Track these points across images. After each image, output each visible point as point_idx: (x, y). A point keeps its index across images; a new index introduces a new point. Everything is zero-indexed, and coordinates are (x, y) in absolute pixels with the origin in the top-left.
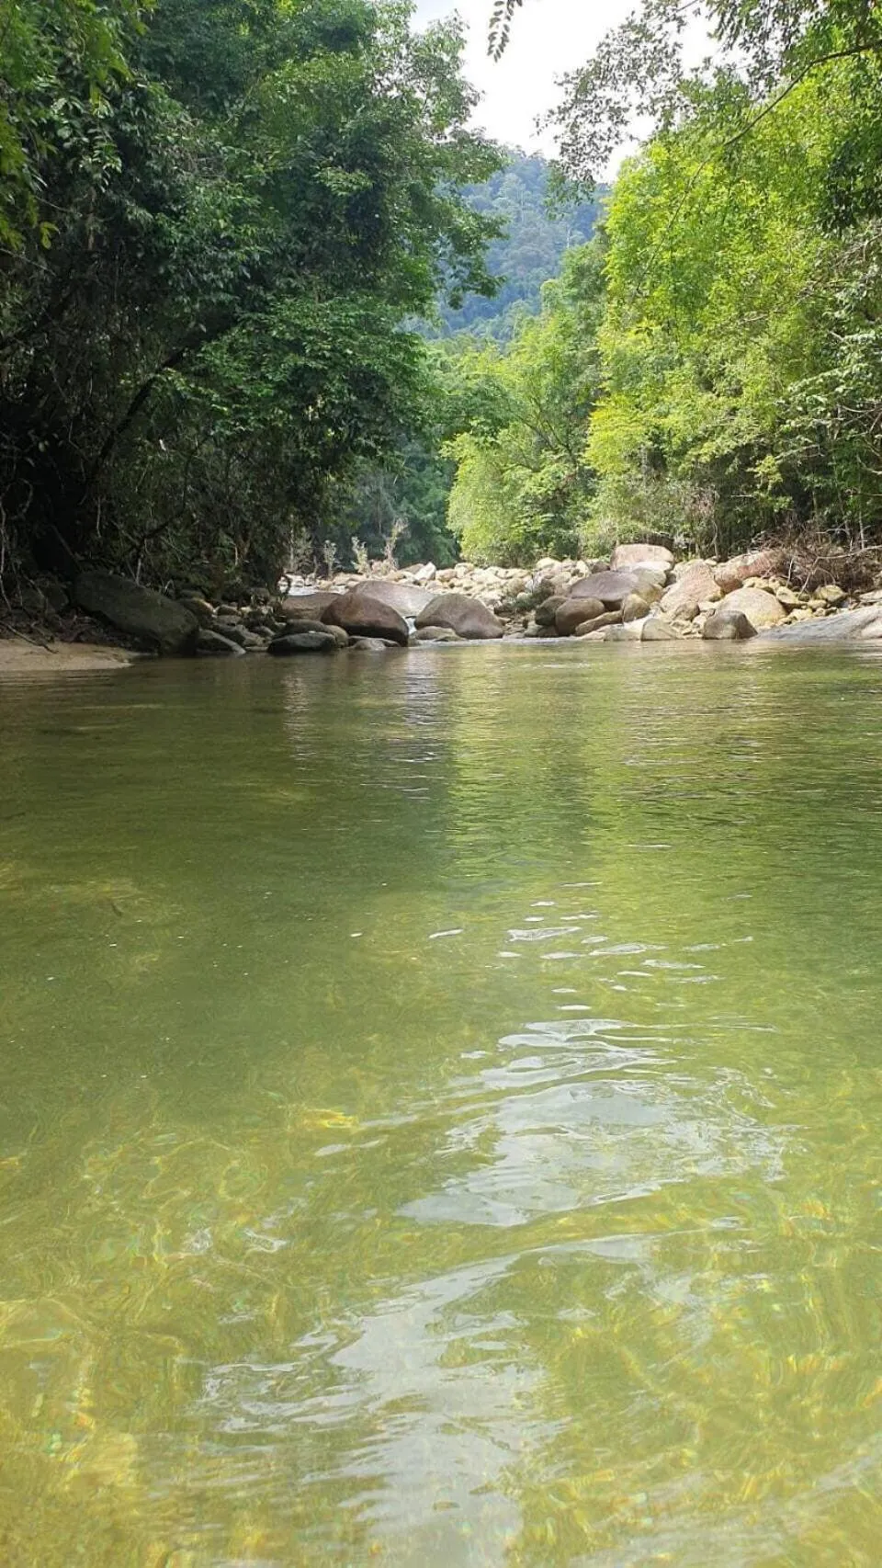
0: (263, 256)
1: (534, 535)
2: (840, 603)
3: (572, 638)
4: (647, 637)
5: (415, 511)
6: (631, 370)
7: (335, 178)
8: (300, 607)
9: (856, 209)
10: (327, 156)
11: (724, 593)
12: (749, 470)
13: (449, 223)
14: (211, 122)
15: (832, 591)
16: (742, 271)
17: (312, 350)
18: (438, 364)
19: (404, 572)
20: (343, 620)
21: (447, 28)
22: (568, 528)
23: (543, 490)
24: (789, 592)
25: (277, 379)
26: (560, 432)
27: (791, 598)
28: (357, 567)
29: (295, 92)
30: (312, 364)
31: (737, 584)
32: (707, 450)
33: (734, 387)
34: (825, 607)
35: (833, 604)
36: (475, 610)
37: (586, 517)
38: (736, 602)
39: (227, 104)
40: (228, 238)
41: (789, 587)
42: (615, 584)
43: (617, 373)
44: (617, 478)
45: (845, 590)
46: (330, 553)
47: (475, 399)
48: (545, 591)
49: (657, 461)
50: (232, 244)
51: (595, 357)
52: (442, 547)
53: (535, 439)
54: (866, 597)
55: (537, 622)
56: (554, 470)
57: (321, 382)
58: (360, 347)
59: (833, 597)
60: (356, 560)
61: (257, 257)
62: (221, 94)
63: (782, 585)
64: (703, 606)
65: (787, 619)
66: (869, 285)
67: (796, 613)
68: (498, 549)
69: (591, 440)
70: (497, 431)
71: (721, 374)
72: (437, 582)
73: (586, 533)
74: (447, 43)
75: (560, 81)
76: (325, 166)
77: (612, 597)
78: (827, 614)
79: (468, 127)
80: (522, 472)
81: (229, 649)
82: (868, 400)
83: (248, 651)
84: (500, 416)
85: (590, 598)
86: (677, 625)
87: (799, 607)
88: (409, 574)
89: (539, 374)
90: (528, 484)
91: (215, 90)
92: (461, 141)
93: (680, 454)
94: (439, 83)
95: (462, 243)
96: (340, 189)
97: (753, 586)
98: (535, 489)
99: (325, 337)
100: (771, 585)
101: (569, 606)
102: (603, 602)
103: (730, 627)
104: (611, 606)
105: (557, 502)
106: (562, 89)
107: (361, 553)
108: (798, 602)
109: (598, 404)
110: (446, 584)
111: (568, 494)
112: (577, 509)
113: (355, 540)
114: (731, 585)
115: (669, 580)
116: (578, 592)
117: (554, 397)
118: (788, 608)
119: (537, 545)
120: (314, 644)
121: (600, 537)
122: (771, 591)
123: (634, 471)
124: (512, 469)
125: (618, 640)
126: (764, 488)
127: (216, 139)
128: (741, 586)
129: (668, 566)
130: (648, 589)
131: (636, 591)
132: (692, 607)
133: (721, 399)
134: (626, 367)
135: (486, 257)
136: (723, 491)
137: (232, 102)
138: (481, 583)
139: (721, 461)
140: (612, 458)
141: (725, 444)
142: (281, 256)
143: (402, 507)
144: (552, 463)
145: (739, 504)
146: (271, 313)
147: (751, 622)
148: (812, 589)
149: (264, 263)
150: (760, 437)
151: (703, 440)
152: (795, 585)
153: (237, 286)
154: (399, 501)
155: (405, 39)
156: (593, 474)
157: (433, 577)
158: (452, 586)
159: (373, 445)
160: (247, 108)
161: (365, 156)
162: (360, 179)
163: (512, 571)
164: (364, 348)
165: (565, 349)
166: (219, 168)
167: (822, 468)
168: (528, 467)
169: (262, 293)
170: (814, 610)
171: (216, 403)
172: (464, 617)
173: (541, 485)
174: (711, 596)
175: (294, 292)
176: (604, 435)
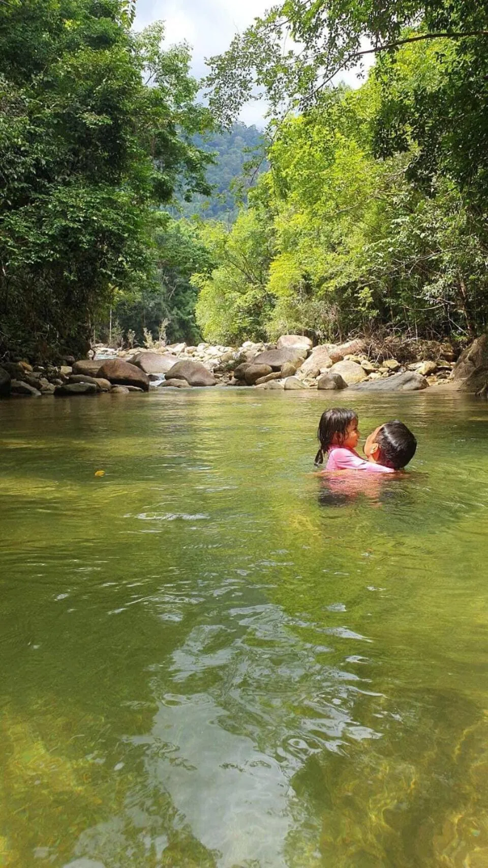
0: (48, 162)
1: (245, 328)
2: (396, 369)
3: (254, 387)
4: (287, 387)
5: (181, 315)
6: (292, 240)
7: (90, 119)
8: (92, 367)
9: (393, 147)
10: (87, 106)
11: (334, 363)
12: (356, 295)
13: (185, 154)
14: (21, 85)
15: (393, 363)
16: (337, 183)
17: (72, 217)
18: (195, 235)
19: (168, 348)
20: (109, 375)
21: (180, 49)
22: (260, 325)
23: (247, 304)
24: (369, 363)
25: (50, 233)
26: (257, 274)
27: (370, 366)
28: (146, 344)
29: (70, 69)
30: (71, 225)
31: (340, 358)
32: (332, 285)
33: (347, 249)
34: (388, 372)
35: (393, 370)
36: (199, 370)
37: (270, 319)
38: (339, 369)
39: (33, 76)
40: (25, 151)
41: (369, 361)
42: (278, 357)
43: (284, 241)
44: (286, 298)
45: (399, 362)
46: (131, 337)
47: (198, 252)
48: (242, 359)
49: (308, 289)
50: (25, 154)
51: (274, 232)
52: (196, 334)
53: (244, 277)
54: (412, 366)
55: (235, 377)
56: (253, 294)
57: (78, 235)
58: (103, 216)
59: (393, 366)
60: (146, 341)
61: (44, 162)
62: (31, 71)
63: (365, 359)
64: (322, 371)
65: (366, 378)
66: (410, 194)
67: (372, 375)
68: (225, 336)
69: (270, 278)
70: (211, 270)
71: (339, 243)
72: (186, 354)
73: (269, 328)
74: (180, 56)
75: (208, 63)
76: (85, 111)
77: (276, 364)
78: (390, 375)
79: (193, 103)
80: (235, 294)
81: (30, 393)
82: (412, 257)
83: (43, 394)
84: (212, 262)
85: (264, 365)
86: (307, 381)
87: (374, 371)
88: (171, 349)
89: (245, 241)
90: (239, 301)
91: (26, 68)
92: (190, 109)
93: (319, 286)
94: (177, 78)
95: (192, 166)
96: (92, 124)
97: (348, 359)
98: (242, 304)
99: (82, 209)
100: (359, 359)
101: (252, 368)
102: (272, 367)
103: (333, 382)
104: (276, 369)
105: (256, 311)
106: (209, 67)
107: (149, 336)
108: (373, 368)
109: (274, 258)
110: (190, 355)
111: (262, 307)
112: (266, 315)
113: (145, 330)
114: (338, 359)
115: (309, 354)
116: (258, 361)
117: (252, 254)
118: (368, 372)
119: (245, 334)
120: (81, 390)
121: (278, 331)
122: (359, 363)
123: (295, 295)
124: (230, 292)
125: (272, 389)
126: (364, 305)
127: (23, 94)
128: (342, 359)
129: (308, 347)
130: (297, 360)
131: (289, 361)
132: (316, 370)
133: (340, 256)
134: (289, 238)
135: (207, 175)
136: (343, 307)
137: (36, 75)
138: (210, 354)
139: (341, 290)
140: (283, 288)
141: (342, 281)
142: (60, 163)
143: (174, 312)
144: (252, 290)
145: (351, 314)
146: (50, 195)
147: (345, 380)
148: (381, 362)
149: (48, 166)
150: (361, 277)
151: (331, 278)
152: (372, 358)
153: (28, 178)
154: (172, 309)
155: (156, 53)
156: (273, 296)
157: (183, 351)
158: (194, 356)
159: (110, 273)
160: (45, 79)
161: (109, 106)
162: (105, 120)
163: (227, 349)
164: (104, 217)
165: (258, 228)
166: (23, 111)
167: (393, 294)
168: (239, 292)
169: (46, 183)
170: (382, 373)
171: (10, 246)
172: (193, 374)
173: (246, 302)
174: (327, 365)
175: (67, 184)
176: (278, 275)
